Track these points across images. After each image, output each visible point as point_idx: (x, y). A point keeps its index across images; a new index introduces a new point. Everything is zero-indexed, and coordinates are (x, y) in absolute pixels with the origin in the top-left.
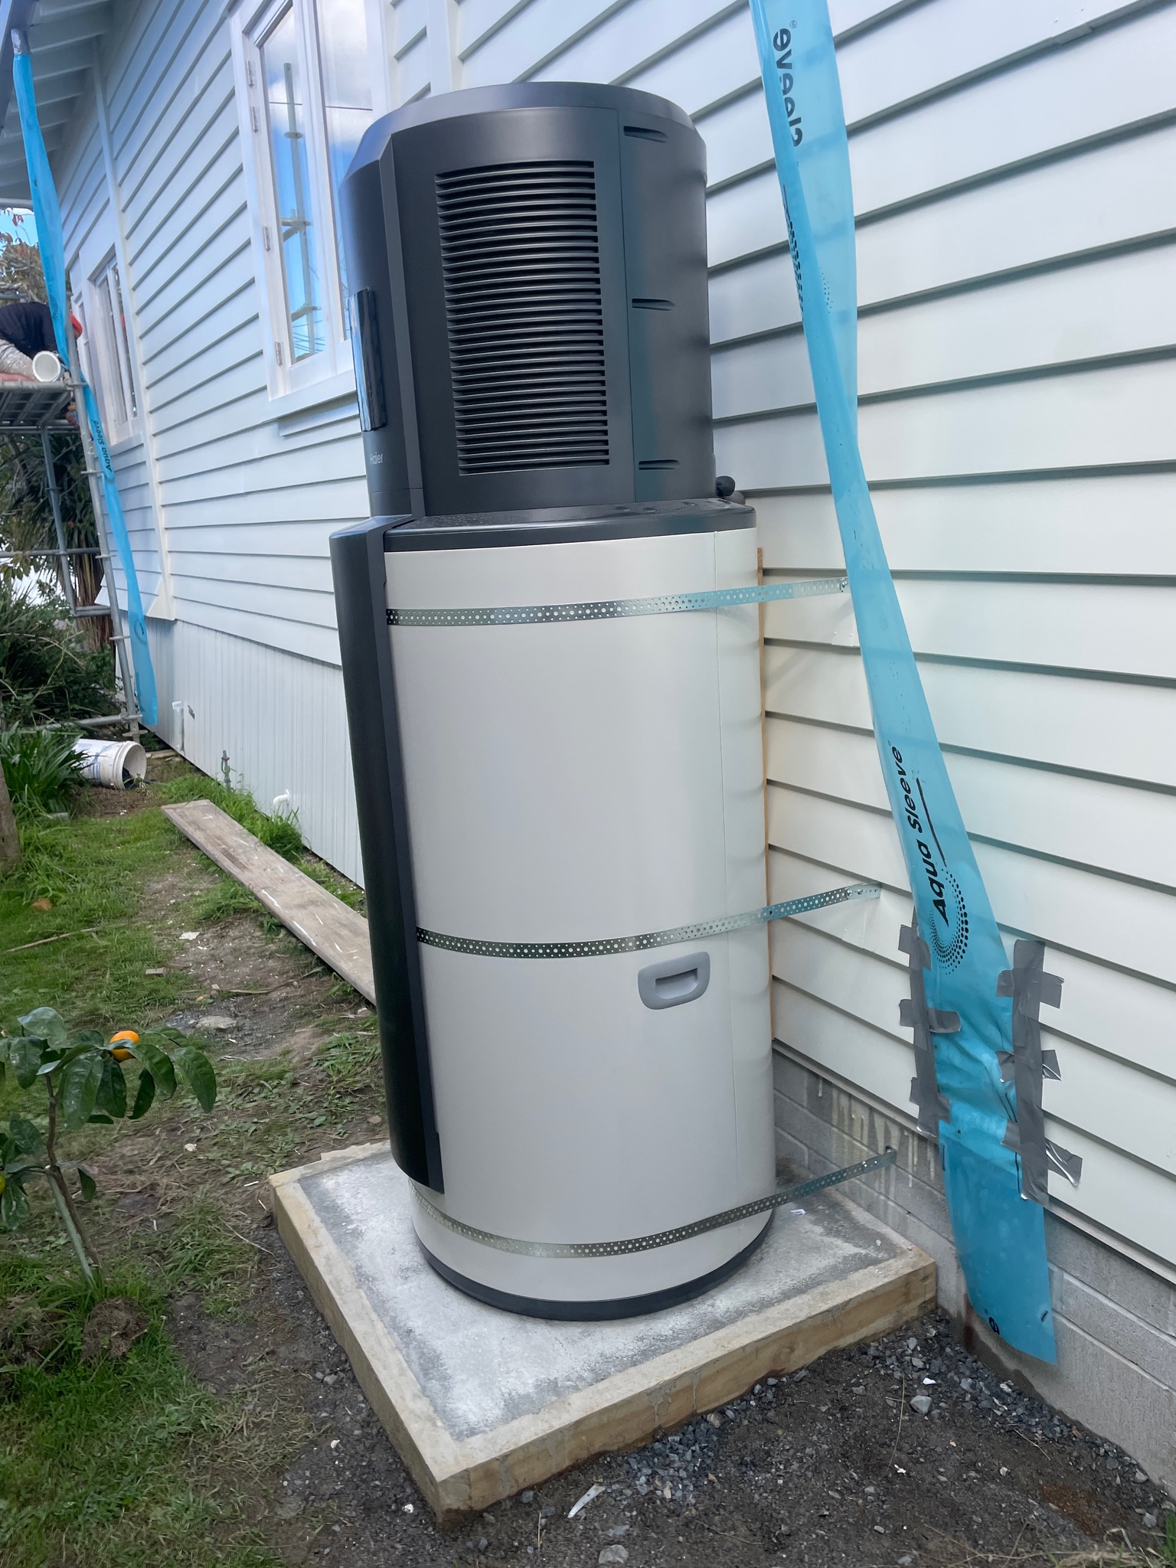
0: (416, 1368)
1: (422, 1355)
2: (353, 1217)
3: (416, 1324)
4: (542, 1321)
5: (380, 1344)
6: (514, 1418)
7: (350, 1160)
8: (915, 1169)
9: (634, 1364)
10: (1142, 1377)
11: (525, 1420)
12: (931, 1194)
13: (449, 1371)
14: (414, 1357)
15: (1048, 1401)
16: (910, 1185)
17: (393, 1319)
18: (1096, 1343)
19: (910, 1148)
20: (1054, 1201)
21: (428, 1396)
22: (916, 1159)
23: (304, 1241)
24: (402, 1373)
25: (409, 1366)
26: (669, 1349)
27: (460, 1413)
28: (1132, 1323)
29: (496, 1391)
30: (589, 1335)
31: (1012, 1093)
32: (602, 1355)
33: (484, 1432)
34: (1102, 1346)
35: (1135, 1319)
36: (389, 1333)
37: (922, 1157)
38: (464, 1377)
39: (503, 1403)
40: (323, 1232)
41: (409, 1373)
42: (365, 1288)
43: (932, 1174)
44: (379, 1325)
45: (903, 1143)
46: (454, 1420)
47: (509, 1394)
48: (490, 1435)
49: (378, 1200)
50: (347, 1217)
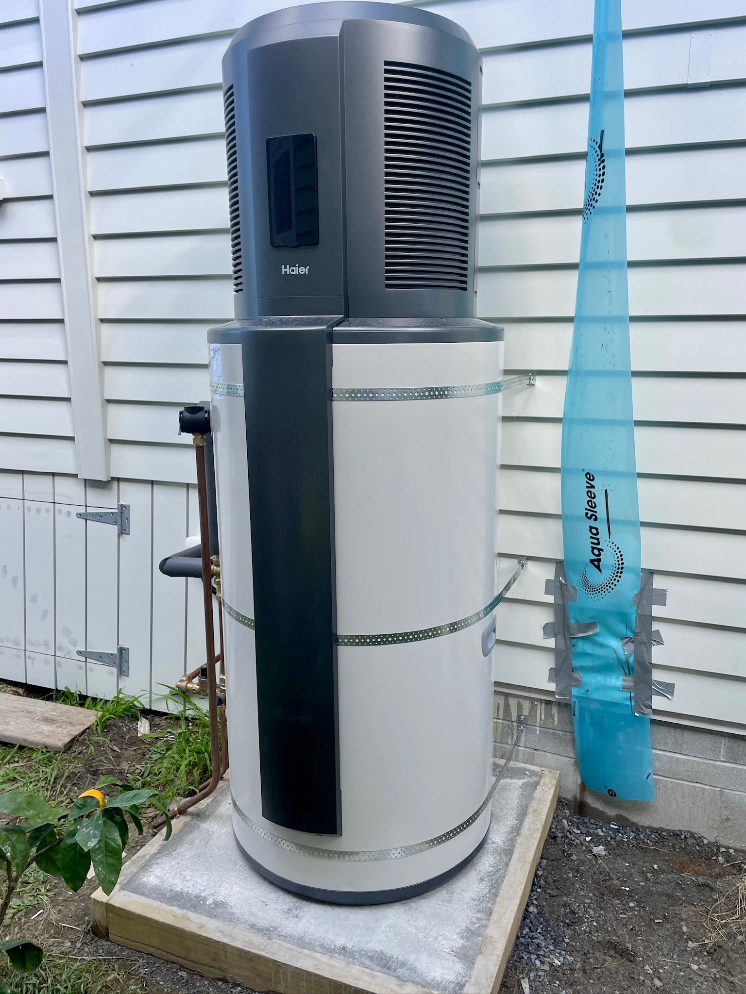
0: (378, 968)
1: (371, 959)
2: (203, 894)
3: (341, 941)
4: (417, 898)
5: (333, 967)
6: (473, 963)
7: (148, 857)
8: (542, 722)
9: (496, 895)
10: (704, 789)
11: (480, 962)
12: (554, 734)
13: (400, 958)
14: (368, 962)
15: (640, 824)
16: (538, 733)
17: (322, 946)
18: (674, 780)
19: (539, 711)
20: (656, 712)
21: (408, 981)
22: (543, 717)
23: (185, 928)
24: (374, 977)
25: (373, 970)
26: (502, 877)
27: (439, 979)
28: (698, 762)
29: (443, 954)
30: (453, 892)
31: (631, 659)
32: (474, 900)
33: (466, 981)
34: (677, 781)
35: (699, 760)
36: (330, 956)
37: (549, 715)
38: (414, 956)
39: (456, 959)
40: (191, 915)
41: (376, 973)
42: (275, 936)
43: (556, 722)
44: (318, 955)
45: (533, 709)
46: (441, 985)
47: (453, 951)
48: (473, 980)
49: (207, 875)
50: (197, 897)
